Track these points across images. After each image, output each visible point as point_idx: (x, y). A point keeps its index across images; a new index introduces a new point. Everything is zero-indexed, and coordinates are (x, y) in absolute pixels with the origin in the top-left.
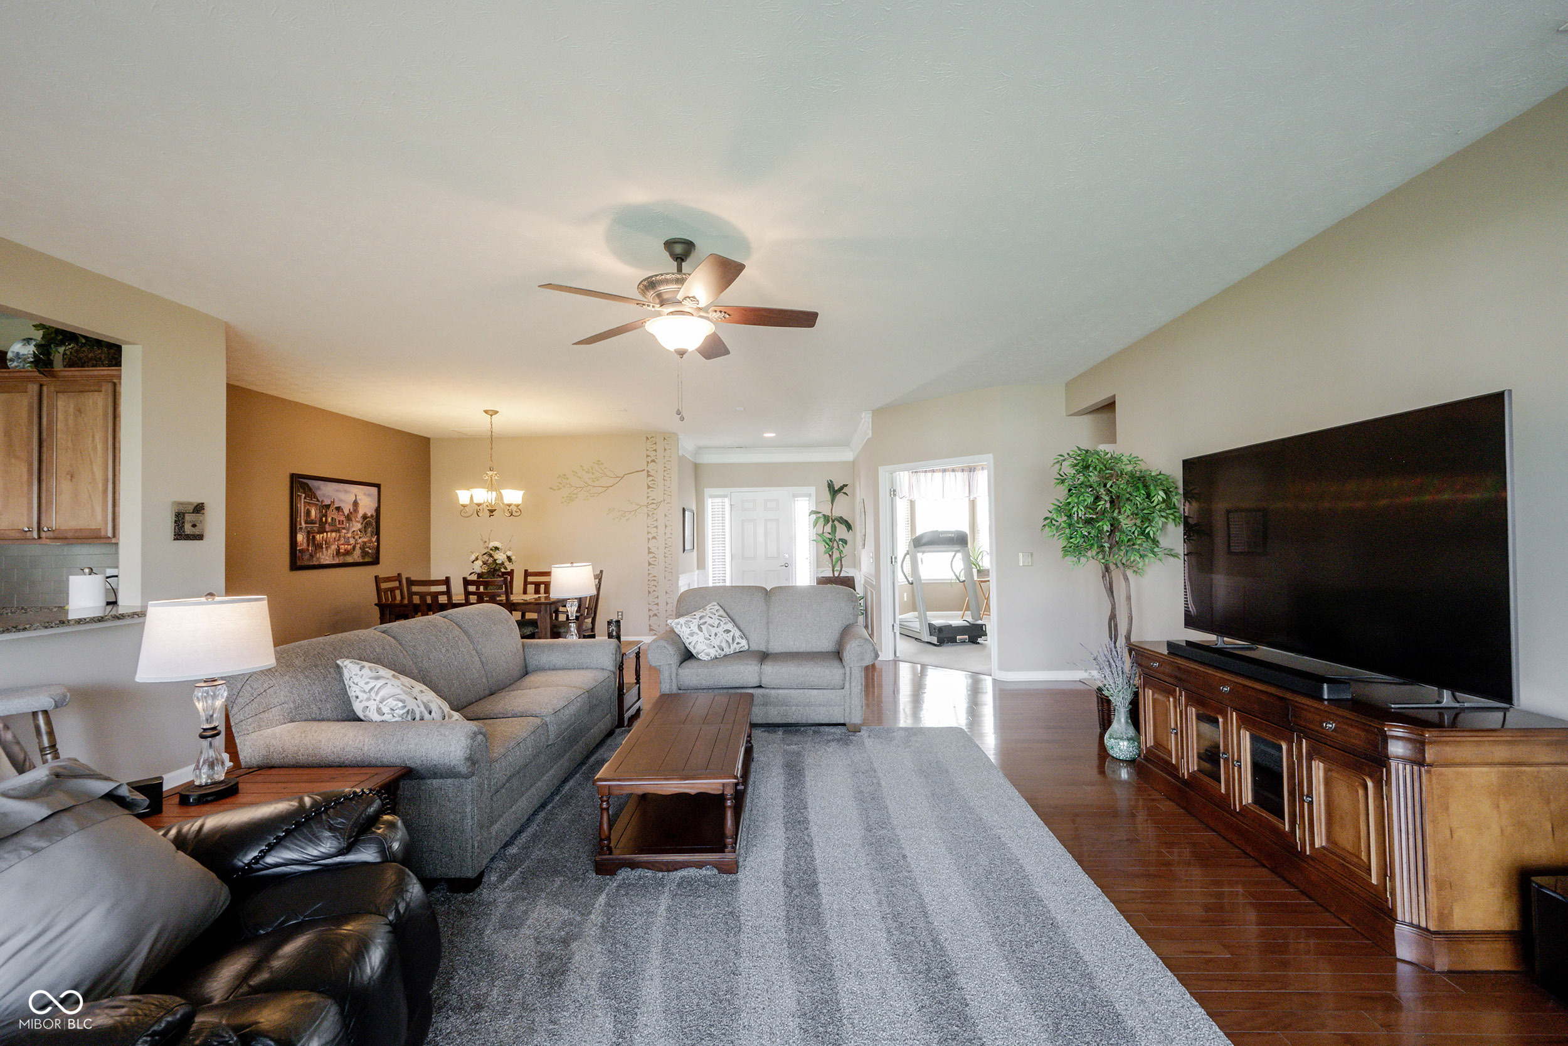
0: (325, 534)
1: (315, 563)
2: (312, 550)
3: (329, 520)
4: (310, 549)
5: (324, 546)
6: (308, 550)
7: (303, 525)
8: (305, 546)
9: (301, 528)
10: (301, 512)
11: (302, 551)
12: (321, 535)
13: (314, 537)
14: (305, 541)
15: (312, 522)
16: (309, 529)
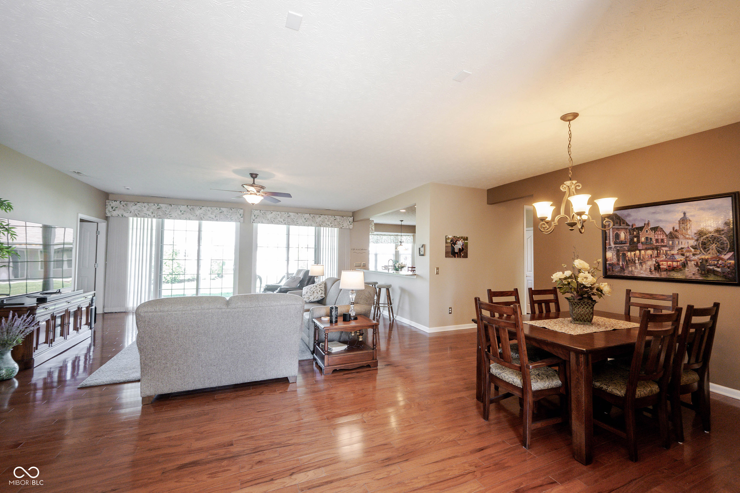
0: (638, 252)
1: (626, 274)
2: (622, 264)
3: (643, 239)
4: (621, 263)
5: (637, 262)
6: (618, 264)
7: (613, 245)
8: (615, 261)
9: (610, 248)
10: (609, 236)
11: (612, 265)
12: (633, 253)
13: (624, 255)
14: (615, 257)
15: (622, 243)
16: (618, 248)
